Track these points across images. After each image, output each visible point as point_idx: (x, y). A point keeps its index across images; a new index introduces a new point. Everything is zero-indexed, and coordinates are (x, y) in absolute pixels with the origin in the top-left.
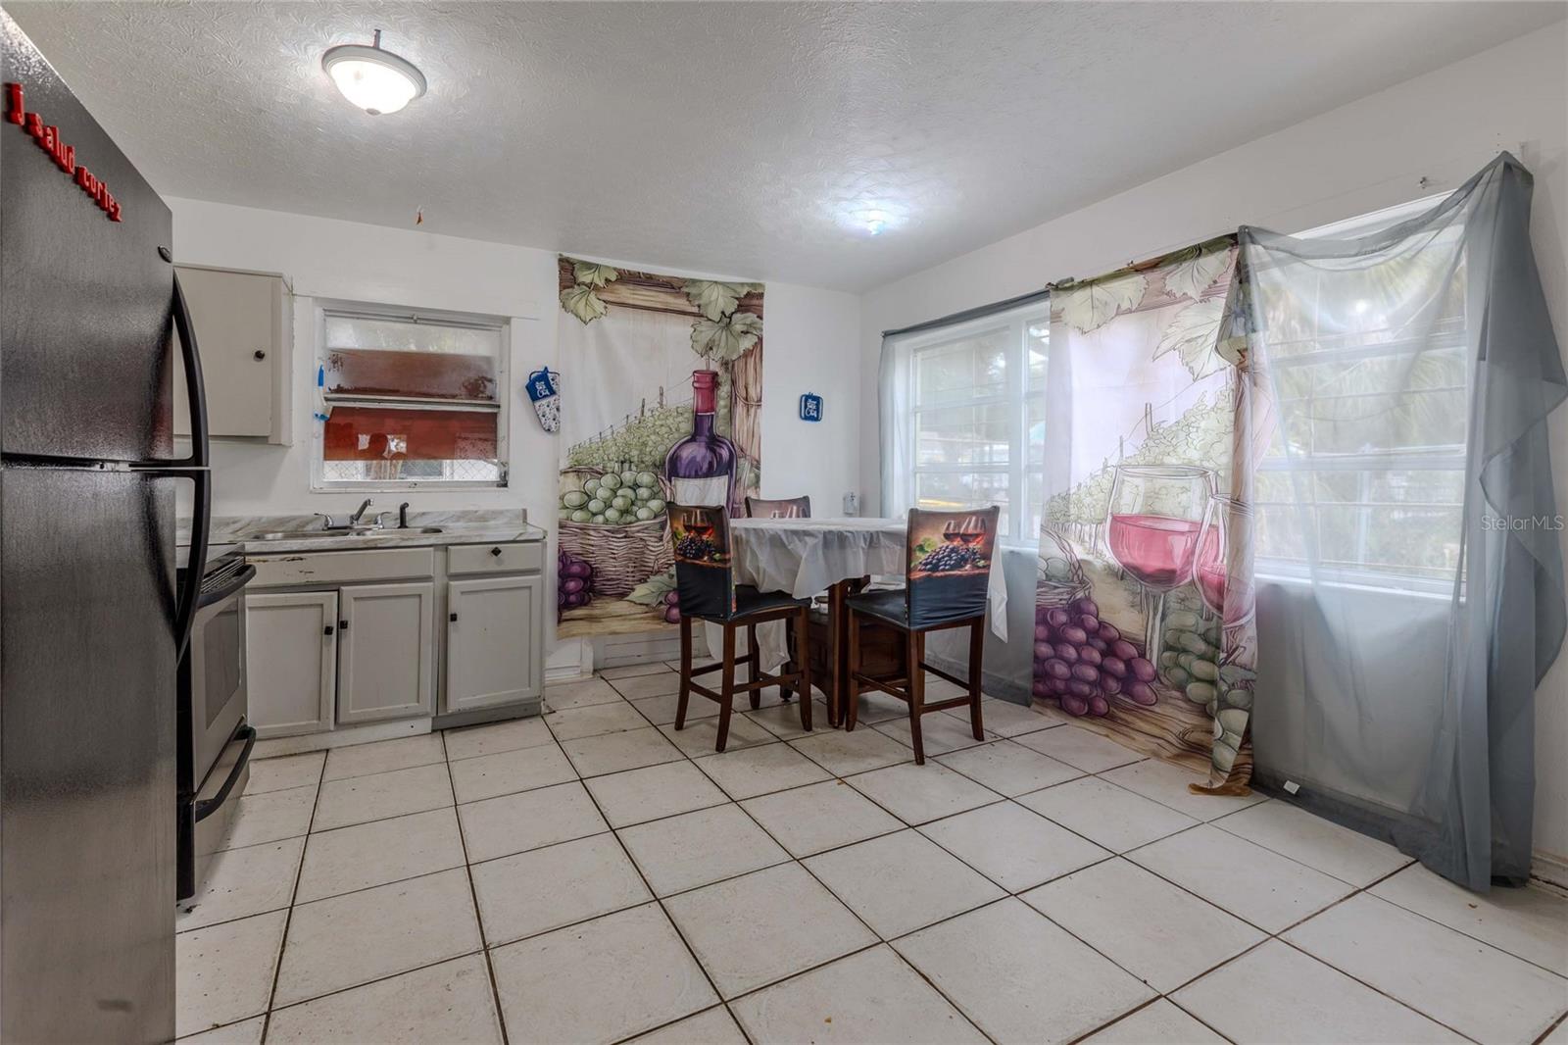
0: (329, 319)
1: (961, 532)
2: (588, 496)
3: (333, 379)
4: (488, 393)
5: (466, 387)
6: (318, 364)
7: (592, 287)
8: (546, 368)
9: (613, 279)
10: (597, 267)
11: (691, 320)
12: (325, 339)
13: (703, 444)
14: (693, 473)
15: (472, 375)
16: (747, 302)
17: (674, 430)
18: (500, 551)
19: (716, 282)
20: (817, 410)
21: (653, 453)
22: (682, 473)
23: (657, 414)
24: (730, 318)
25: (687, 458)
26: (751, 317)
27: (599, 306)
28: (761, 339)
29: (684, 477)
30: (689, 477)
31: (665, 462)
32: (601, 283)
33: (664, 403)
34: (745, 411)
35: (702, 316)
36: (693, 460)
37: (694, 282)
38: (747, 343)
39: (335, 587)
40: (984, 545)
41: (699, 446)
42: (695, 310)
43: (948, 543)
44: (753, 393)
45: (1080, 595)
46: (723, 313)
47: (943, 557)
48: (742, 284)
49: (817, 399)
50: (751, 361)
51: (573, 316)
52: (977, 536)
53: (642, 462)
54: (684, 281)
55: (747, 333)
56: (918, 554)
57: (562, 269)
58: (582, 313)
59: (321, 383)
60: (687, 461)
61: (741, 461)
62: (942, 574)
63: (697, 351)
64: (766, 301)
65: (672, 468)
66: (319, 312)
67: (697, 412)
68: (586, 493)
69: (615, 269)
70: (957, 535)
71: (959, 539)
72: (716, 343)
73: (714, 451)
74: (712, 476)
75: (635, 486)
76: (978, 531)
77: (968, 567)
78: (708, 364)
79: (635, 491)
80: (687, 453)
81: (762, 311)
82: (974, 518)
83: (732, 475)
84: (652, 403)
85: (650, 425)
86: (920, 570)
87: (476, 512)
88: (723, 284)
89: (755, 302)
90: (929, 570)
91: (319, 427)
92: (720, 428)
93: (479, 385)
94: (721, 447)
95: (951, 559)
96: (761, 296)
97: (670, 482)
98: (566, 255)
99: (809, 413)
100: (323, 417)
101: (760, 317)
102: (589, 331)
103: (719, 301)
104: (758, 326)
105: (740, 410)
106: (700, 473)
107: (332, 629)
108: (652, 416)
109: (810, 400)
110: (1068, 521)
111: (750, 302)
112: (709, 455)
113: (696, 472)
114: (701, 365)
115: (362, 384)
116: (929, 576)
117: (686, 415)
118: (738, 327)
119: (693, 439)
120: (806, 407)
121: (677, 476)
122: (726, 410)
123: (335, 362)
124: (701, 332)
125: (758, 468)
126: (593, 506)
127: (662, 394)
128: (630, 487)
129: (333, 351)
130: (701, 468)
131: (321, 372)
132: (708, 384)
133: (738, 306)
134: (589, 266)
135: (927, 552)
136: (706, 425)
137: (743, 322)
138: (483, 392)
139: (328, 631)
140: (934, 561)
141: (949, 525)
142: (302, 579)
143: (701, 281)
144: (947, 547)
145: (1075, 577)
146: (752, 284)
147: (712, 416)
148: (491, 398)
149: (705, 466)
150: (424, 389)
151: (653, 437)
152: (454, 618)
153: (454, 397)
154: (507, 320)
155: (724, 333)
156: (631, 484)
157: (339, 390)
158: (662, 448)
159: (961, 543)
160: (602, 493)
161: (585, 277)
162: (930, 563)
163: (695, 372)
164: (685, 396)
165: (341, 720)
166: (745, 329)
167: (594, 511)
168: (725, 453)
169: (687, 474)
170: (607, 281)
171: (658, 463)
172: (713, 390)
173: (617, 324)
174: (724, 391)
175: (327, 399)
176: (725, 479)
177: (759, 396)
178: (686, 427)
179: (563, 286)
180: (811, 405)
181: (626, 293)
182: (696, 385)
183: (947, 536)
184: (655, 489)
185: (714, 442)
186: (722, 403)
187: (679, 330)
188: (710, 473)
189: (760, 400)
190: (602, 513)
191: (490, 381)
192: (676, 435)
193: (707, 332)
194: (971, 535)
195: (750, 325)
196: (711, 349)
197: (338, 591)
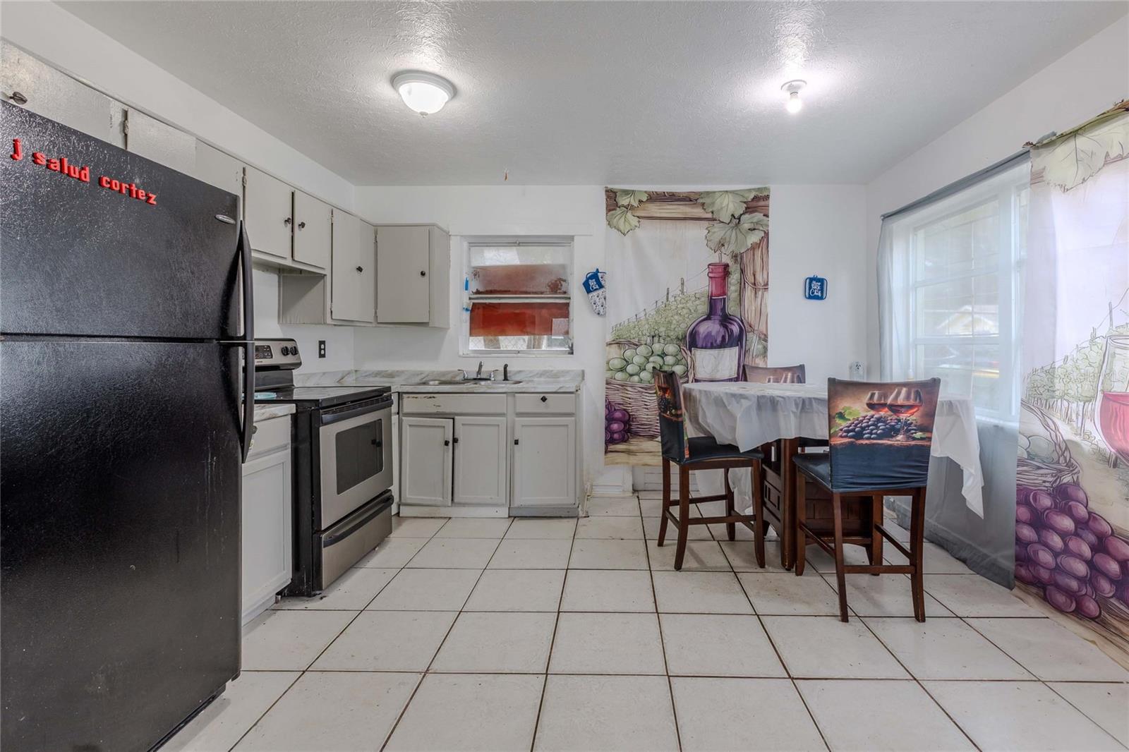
0: (472, 248)
1: (889, 401)
2: (627, 361)
3: (474, 286)
4: (563, 289)
5: (549, 286)
6: (465, 277)
7: (629, 207)
8: (597, 270)
9: (645, 199)
10: (633, 192)
11: (706, 224)
12: (469, 262)
13: (717, 322)
14: (709, 345)
15: (554, 278)
16: (755, 204)
17: (692, 311)
18: (546, 399)
19: (727, 192)
20: (822, 290)
21: (676, 329)
22: (700, 345)
23: (679, 299)
24: (739, 219)
25: (704, 333)
26: (758, 216)
27: (634, 221)
28: (767, 234)
29: (702, 348)
30: (706, 348)
31: (686, 336)
32: (636, 204)
33: (685, 290)
34: (754, 292)
35: (715, 220)
36: (709, 335)
37: (708, 193)
38: (754, 238)
39: (452, 417)
40: (922, 416)
41: (714, 323)
42: (709, 216)
43: (872, 413)
44: (760, 279)
45: (1067, 479)
46: (733, 215)
47: (869, 426)
48: (750, 190)
49: (821, 281)
50: (758, 253)
51: (616, 230)
52: (911, 407)
53: (669, 336)
54: (700, 194)
55: (754, 229)
56: (838, 421)
57: (608, 197)
58: (622, 228)
59: (466, 289)
60: (704, 335)
61: (750, 335)
62: (867, 442)
63: (711, 249)
64: (772, 202)
65: (692, 341)
66: (465, 244)
67: (711, 297)
68: (625, 360)
69: (646, 192)
70: (884, 405)
71: (887, 409)
72: (728, 239)
73: (726, 327)
74: (725, 347)
75: (663, 355)
76: (911, 402)
77: (900, 437)
78: (720, 258)
79: (663, 358)
80: (703, 329)
81: (768, 210)
82: (904, 390)
83: (742, 347)
84: (675, 290)
85: (674, 307)
86: (841, 437)
87: (552, 371)
88: (733, 192)
89: (762, 203)
90: (850, 437)
91: (467, 316)
92: (732, 309)
93: (557, 286)
94: (731, 324)
95: (877, 428)
96: (767, 197)
97: (691, 352)
98: (610, 187)
99: (813, 293)
100: (467, 310)
101: (766, 215)
102: (627, 239)
103: (730, 206)
104: (765, 222)
105: (749, 292)
106: (715, 345)
107: (449, 442)
108: (675, 301)
109: (814, 282)
110: (1053, 397)
111: (757, 204)
112: (722, 330)
113: (712, 344)
114: (715, 259)
115: (489, 288)
116: (852, 442)
117: (703, 299)
118: (746, 226)
119: (708, 318)
120: (810, 288)
121: (696, 347)
122: (737, 294)
123: (475, 275)
124: (714, 232)
125: (766, 341)
126: (630, 369)
127: (683, 284)
128: (658, 355)
129: (474, 268)
130: (716, 341)
131: (467, 282)
132: (721, 274)
133: (746, 208)
134: (626, 192)
135: (849, 420)
136: (719, 306)
137: (749, 221)
138: (560, 289)
139: (447, 443)
140: (857, 429)
141: (873, 395)
142: (434, 410)
143: (714, 192)
144: (872, 417)
145: (1062, 459)
146: (759, 188)
147: (724, 299)
148: (565, 293)
149: (719, 339)
150: (524, 289)
151: (676, 317)
152: (516, 442)
153: (542, 293)
154: (572, 238)
155: (734, 231)
156: (660, 353)
157: (478, 292)
158: (683, 326)
159: (890, 413)
160: (637, 360)
161: (624, 201)
162: (853, 430)
163: (709, 265)
164: (701, 284)
165: (456, 500)
166: (752, 226)
167: (631, 372)
168: (735, 329)
169: (704, 345)
170: (640, 202)
171: (680, 337)
172: (725, 278)
173: (648, 234)
174: (734, 278)
175: (470, 299)
176: (736, 350)
177: (766, 282)
178: (703, 308)
179: (609, 210)
180: (816, 285)
181: (655, 209)
182: (710, 275)
183: (871, 406)
184: (679, 357)
185: (726, 320)
186: (733, 288)
187: (696, 233)
188: (723, 345)
189: (767, 284)
190: (638, 374)
191: (565, 281)
192: (695, 315)
193: (719, 232)
194: (902, 406)
195: (757, 223)
196: (723, 245)
197: (453, 419)
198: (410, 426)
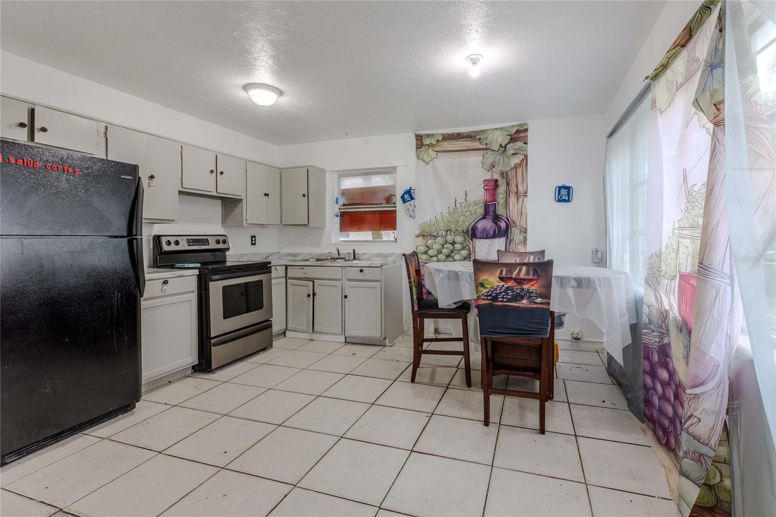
0: (341, 178)
1: (514, 276)
2: (428, 247)
3: (342, 201)
4: (393, 201)
5: (385, 200)
6: (336, 196)
7: (430, 146)
8: (411, 188)
9: (440, 139)
10: (433, 135)
11: (481, 152)
12: (339, 186)
13: (490, 220)
14: (485, 236)
15: (387, 194)
16: (516, 136)
17: (473, 213)
18: (363, 271)
19: (496, 129)
20: (568, 195)
21: (462, 226)
22: (478, 236)
23: (464, 205)
24: (505, 147)
25: (481, 228)
26: (519, 144)
27: (433, 154)
28: (526, 157)
29: (480, 238)
30: (482, 238)
31: (469, 231)
32: (434, 143)
33: (468, 199)
34: (516, 198)
35: (488, 149)
36: (485, 229)
37: (483, 131)
38: (517, 160)
39: (312, 280)
40: (540, 287)
41: (488, 221)
42: (484, 146)
43: (502, 283)
44: (521, 189)
45: (666, 341)
46: (501, 145)
47: (501, 293)
48: (513, 126)
49: (568, 188)
50: (520, 171)
51: (422, 161)
52: (530, 280)
53: (457, 230)
54: (478, 132)
55: (516, 154)
56: (480, 288)
57: (417, 139)
58: (426, 160)
59: (337, 203)
60: (481, 229)
61: (513, 229)
62: (501, 304)
63: (485, 169)
64: (530, 134)
65: (473, 233)
66: (336, 176)
67: (486, 203)
68: (427, 246)
69: (441, 134)
70: (510, 279)
71: (513, 281)
72: (497, 162)
73: (496, 223)
74: (495, 238)
75: (453, 243)
76: (531, 277)
77: (524, 301)
78: (492, 175)
79: (453, 245)
80: (481, 225)
81: (527, 139)
82: (524, 268)
83: (508, 237)
84: (461, 199)
85: (460, 211)
86: (483, 299)
87: (383, 253)
88: (501, 129)
89: (522, 135)
90: (489, 300)
91: (338, 220)
92: (500, 211)
93: (389, 199)
94: (500, 221)
95: (507, 294)
96: (526, 130)
97: (472, 241)
98: (418, 133)
99: (561, 197)
100: (337, 216)
101: (526, 143)
102: (429, 167)
103: (500, 138)
104: (524, 149)
105: (513, 199)
106: (489, 236)
107: (310, 295)
108: (461, 206)
109: (562, 189)
110: (661, 276)
111: (519, 135)
112: (494, 225)
113: (487, 235)
114: (488, 176)
115: (351, 202)
116: (490, 304)
117: (480, 205)
118: (511, 152)
119: (484, 218)
120: (559, 193)
121: (476, 238)
122: (504, 200)
123: (342, 194)
124: (487, 158)
125: (526, 232)
126: (431, 252)
127: (466, 195)
128: (450, 243)
129: (342, 190)
130: (489, 234)
131: (337, 199)
132: (492, 186)
133: (510, 139)
134: (428, 136)
135: (488, 288)
136: (491, 209)
137: (513, 148)
138: (391, 201)
139: (309, 296)
140: (493, 295)
141: (502, 271)
142: (303, 276)
143: (488, 130)
144: (503, 286)
145: (664, 324)
146: (520, 124)
147: (495, 204)
148: (394, 203)
149: (492, 232)
150: (370, 202)
151: (462, 217)
152: (346, 297)
153: (381, 204)
154: (395, 168)
155: (502, 156)
156: (450, 242)
157: (344, 205)
158: (467, 223)
159: (515, 284)
160: (436, 246)
161: (427, 141)
162: (491, 295)
163: (485, 181)
164: (479, 194)
165: (315, 329)
166: (514, 152)
167: (431, 255)
168: (503, 225)
169: (481, 237)
170: (438, 141)
171: (465, 231)
172: (495, 189)
173: (443, 162)
174: (502, 189)
175: (340, 209)
176: (503, 240)
177: (525, 191)
178: (481, 211)
179: (418, 148)
180: (563, 192)
181: (447, 145)
182: (485, 188)
183: (502, 279)
184: (464, 245)
185: (496, 218)
186: (501, 196)
187: (474, 160)
188: (494, 236)
189: (527, 192)
190: (436, 256)
191: (394, 196)
192: (475, 216)
193: (491, 157)
194: (524, 280)
195: (518, 149)
196: (494, 166)
197: (313, 282)
198: (292, 285)
